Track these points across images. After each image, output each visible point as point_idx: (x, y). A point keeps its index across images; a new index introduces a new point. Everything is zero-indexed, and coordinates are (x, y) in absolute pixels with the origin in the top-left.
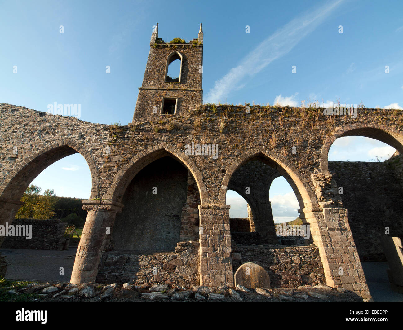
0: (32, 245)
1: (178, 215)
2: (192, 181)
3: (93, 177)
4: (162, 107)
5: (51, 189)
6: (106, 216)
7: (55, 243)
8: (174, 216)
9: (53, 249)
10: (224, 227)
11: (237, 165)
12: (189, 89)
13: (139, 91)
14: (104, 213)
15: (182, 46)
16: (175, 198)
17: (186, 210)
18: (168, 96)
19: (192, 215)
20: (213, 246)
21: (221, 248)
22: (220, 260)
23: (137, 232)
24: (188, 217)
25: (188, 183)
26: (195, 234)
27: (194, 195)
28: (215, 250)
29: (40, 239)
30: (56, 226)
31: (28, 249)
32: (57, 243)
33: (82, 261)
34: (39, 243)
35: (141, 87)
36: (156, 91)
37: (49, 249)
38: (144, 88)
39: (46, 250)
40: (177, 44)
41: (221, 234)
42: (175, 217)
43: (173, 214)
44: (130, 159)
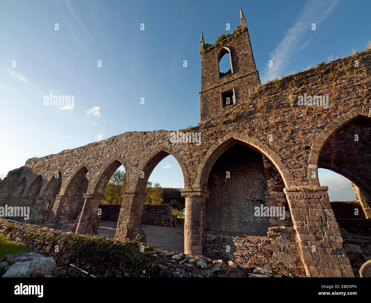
0: (155, 222)
1: (261, 199)
2: (268, 164)
3: (183, 171)
4: (222, 102)
5: (157, 183)
6: (199, 201)
7: (168, 222)
8: (257, 200)
9: (167, 226)
10: (325, 213)
11: (325, 138)
12: (243, 75)
13: (200, 95)
14: (196, 199)
15: (227, 40)
16: (254, 182)
17: (270, 194)
18: (225, 90)
19: (277, 199)
20: (315, 234)
21: (326, 236)
22: (329, 251)
23: (225, 215)
24: (274, 201)
25: (265, 167)
26: (287, 220)
27: (275, 178)
28: (318, 239)
29: (159, 218)
30: (166, 209)
31: (153, 225)
32: (169, 222)
33: (189, 237)
34: (159, 222)
35: (200, 91)
36: (213, 89)
37: (165, 226)
38: (203, 91)
39: (163, 226)
40: (223, 41)
41: (323, 221)
42: (258, 202)
43: (255, 199)
44: (206, 152)
